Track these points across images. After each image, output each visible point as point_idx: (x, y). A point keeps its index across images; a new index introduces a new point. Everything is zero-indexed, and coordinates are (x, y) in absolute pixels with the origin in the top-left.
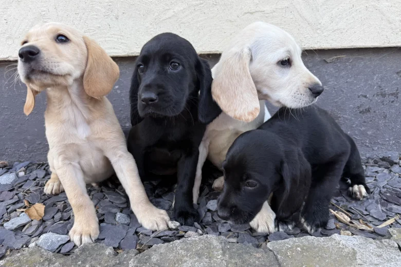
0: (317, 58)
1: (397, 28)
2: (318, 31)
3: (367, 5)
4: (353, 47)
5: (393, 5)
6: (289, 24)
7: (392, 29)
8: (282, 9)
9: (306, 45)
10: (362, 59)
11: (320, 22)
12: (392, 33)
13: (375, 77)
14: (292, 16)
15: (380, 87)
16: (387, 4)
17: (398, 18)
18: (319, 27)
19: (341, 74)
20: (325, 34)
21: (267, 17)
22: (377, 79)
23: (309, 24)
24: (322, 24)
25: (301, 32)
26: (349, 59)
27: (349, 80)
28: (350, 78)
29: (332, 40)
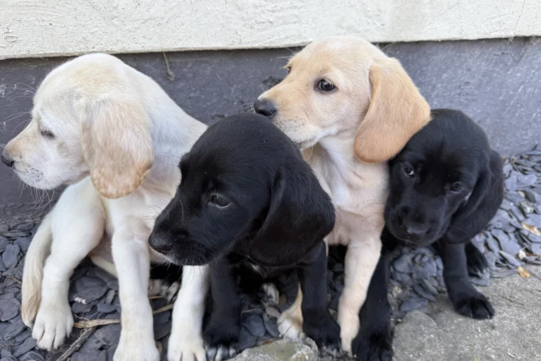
1: (251, 18)
4: (183, 50)
6: (54, 7)
7: (243, 19)
10: (207, 62)
11: (115, 5)
12: (244, 26)
13: (233, 90)
15: (242, 102)
19: (178, 87)
22: (235, 92)
23: (93, 7)
25: (83, 23)
26: (187, 63)
27: (192, 95)
28: (195, 91)
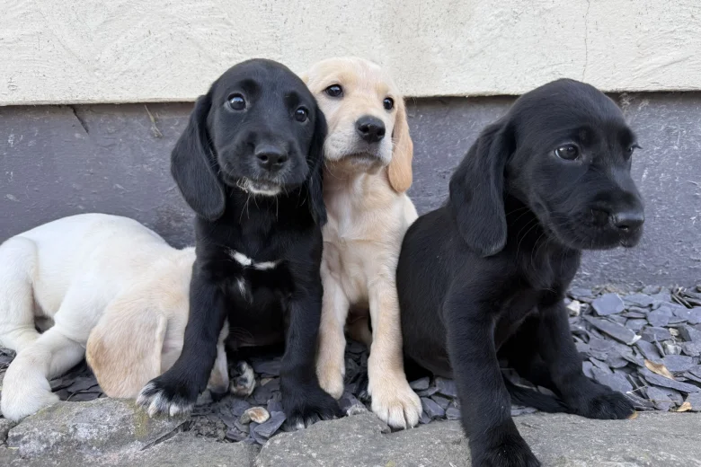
0: (119, 118)
2: (97, 73)
3: (172, 32)
5: (214, 32)
8: (33, 36)
9: (80, 96)
11: (97, 58)
14: (50, 48)
16: (204, 30)
17: (225, 53)
18: (96, 66)
19: (167, 146)
20: (109, 78)
21: (9, 49)
23: (79, 61)
24: (101, 61)
25: (70, 74)
26: (173, 120)
29: (122, 88)
